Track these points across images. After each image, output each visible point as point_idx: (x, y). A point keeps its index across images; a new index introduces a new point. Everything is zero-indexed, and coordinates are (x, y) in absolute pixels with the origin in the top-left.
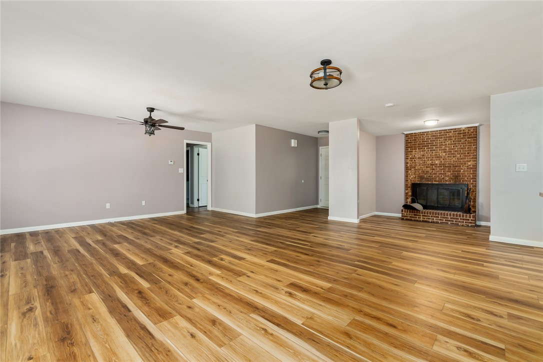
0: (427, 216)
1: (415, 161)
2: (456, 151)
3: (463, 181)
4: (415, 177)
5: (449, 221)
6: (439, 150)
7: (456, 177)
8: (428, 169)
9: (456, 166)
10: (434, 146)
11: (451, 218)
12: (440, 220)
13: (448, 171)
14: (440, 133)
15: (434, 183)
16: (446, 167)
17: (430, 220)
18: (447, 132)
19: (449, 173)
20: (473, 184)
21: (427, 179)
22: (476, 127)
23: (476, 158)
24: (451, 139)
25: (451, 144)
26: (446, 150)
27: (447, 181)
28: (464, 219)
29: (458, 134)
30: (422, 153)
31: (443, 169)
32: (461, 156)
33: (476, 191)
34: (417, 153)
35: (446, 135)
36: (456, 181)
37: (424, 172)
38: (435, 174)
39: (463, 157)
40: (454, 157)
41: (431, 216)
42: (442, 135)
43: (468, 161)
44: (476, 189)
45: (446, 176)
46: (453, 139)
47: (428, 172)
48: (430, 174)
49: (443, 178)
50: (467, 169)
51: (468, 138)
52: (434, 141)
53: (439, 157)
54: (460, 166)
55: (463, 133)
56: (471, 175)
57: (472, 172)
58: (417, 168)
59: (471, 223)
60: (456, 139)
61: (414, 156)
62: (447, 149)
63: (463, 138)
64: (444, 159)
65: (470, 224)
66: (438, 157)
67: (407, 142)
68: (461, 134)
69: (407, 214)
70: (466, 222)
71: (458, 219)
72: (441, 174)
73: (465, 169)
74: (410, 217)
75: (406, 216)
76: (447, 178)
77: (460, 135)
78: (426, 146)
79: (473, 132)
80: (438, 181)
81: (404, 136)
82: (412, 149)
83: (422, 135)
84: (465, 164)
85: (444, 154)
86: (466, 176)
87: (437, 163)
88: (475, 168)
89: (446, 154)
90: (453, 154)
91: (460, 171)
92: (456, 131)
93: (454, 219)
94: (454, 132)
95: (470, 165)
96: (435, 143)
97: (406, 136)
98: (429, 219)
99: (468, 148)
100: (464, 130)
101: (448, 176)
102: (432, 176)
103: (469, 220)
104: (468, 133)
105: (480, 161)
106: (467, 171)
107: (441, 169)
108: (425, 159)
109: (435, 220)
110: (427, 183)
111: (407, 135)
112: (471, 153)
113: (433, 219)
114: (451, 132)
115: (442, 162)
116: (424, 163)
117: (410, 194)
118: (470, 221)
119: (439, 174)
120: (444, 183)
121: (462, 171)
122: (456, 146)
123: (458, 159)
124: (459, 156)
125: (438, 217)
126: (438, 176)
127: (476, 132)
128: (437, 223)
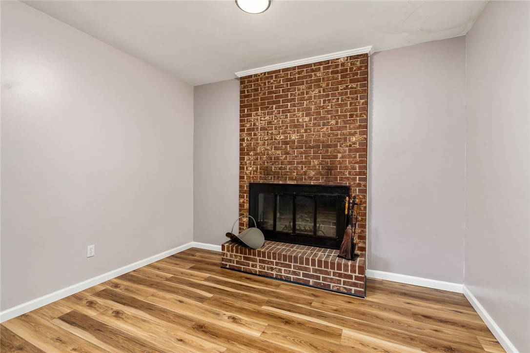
0: (268, 263)
1: (255, 135)
2: (328, 112)
3: (341, 179)
4: (256, 171)
5: (311, 276)
6: (299, 110)
7: (329, 170)
8: (279, 152)
9: (329, 146)
10: (288, 101)
11: (315, 271)
12: (294, 273)
13: (314, 158)
14: (299, 73)
15: (289, 182)
16: (310, 147)
17: (274, 273)
18: (313, 71)
19: (316, 162)
20: (359, 185)
21: (276, 175)
22: (366, 55)
23: (364, 127)
24: (319, 86)
25: (320, 97)
26: (310, 109)
27: (311, 178)
28: (340, 275)
29: (333, 73)
30: (267, 118)
31: (305, 152)
32: (337, 123)
33: (365, 202)
34: (260, 119)
35: (311, 76)
36: (328, 180)
37: (271, 159)
38: (290, 163)
39: (342, 125)
40: (324, 125)
41: (277, 264)
42: (303, 78)
43: (351, 134)
44: (365, 197)
45: (309, 168)
46: (324, 85)
47: (277, 158)
48: (282, 163)
49: (305, 173)
50: (350, 151)
51: (352, 81)
52: (288, 90)
53: (297, 126)
54: (336, 146)
55: (342, 71)
56: (357, 166)
57: (358, 159)
58: (258, 151)
59: (355, 285)
60: (328, 85)
61: (255, 125)
62: (313, 107)
63: (341, 83)
64: (306, 131)
65: (353, 289)
66: (295, 126)
67: (243, 96)
68: (337, 72)
69: (231, 256)
70: (345, 283)
71: (328, 273)
72: (301, 163)
73: (345, 152)
74: (238, 262)
75: (230, 261)
76: (312, 173)
77: (335, 76)
78: (274, 103)
79: (359, 68)
80: (295, 180)
81: (238, 82)
82: (251, 110)
83: (267, 78)
84: (345, 139)
85: (307, 119)
86: (346, 168)
87: (293, 138)
88: (363, 149)
89: (310, 120)
90: (323, 118)
91: (336, 157)
92: (328, 68)
93: (321, 272)
94: (325, 68)
95: (354, 143)
96: (291, 95)
97: (242, 83)
98: (272, 269)
99: (351, 104)
100: (343, 65)
101: (314, 168)
102: (285, 169)
103: (350, 277)
104: (351, 69)
105: (373, 135)
106: (350, 157)
107: (302, 153)
108: (274, 131)
109: (283, 274)
110: (276, 182)
111: (242, 80)
112: (357, 116)
113: (280, 270)
114: (319, 69)
115: (302, 136)
116: (272, 139)
117: (246, 206)
118: (354, 281)
119: (298, 163)
120: (307, 183)
121: (340, 155)
122: (329, 100)
123: (332, 129)
124: (333, 122)
125: (290, 266)
126: (296, 168)
127: (367, 67)
128: (288, 280)
